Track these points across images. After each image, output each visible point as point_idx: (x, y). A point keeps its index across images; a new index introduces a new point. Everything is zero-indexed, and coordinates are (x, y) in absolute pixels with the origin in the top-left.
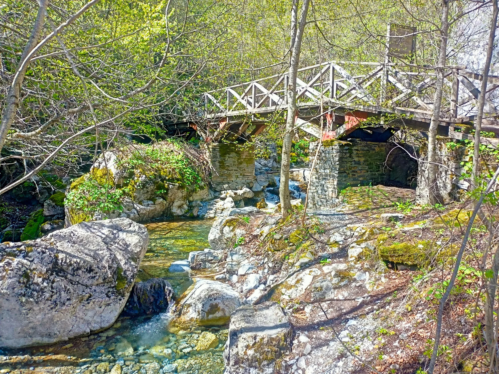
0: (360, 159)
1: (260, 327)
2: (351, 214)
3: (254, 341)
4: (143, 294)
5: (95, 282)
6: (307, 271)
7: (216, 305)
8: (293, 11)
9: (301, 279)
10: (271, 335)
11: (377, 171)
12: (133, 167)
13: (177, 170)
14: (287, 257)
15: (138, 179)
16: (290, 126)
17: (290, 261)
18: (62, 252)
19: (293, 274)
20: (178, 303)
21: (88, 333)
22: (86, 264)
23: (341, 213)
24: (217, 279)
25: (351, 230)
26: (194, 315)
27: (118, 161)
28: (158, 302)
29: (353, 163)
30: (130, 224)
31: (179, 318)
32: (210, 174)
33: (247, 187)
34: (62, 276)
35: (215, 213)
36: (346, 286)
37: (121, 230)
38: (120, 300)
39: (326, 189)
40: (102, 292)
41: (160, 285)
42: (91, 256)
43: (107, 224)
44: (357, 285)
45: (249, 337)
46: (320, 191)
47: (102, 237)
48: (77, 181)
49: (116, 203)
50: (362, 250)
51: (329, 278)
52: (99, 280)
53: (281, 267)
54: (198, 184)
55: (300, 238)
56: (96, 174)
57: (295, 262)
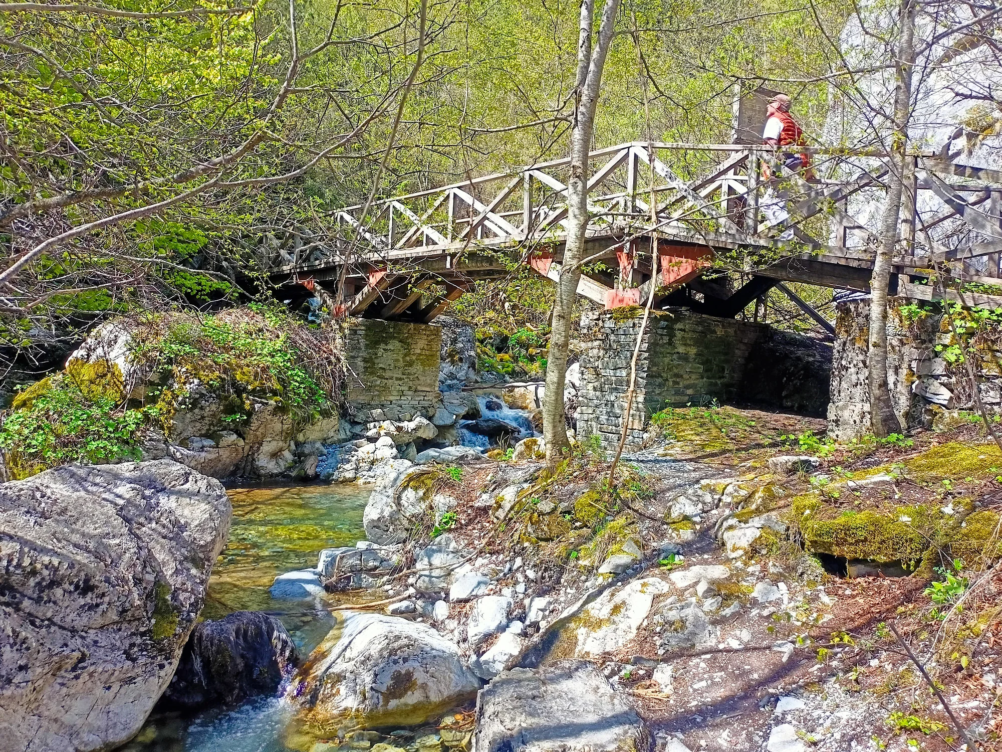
0: (688, 349)
1: (567, 726)
2: (695, 460)
4: (218, 652)
5: (97, 619)
6: (635, 584)
7: (409, 675)
8: (584, 7)
9: (624, 603)
10: (602, 746)
11: (720, 378)
12: (171, 359)
13: (273, 372)
14: (574, 554)
15: (181, 388)
16: (573, 257)
17: (581, 562)
18: (11, 538)
19: (600, 592)
20: (305, 673)
22: (75, 571)
23: (668, 458)
24: (395, 613)
25: (713, 491)
26: (351, 702)
27: (136, 343)
28: (256, 672)
29: (675, 356)
30: (187, 475)
31: (310, 710)
32: (344, 386)
33: (422, 415)
34: (7, 604)
35: (357, 469)
36: (736, 616)
37: (163, 490)
38: (162, 667)
39: (618, 411)
40: (113, 648)
41: (258, 627)
42: (89, 552)
43: (128, 474)
44: (766, 613)
46: (603, 418)
47: (116, 504)
48: (32, 388)
49: (126, 442)
50: (758, 533)
51: (694, 600)
52: (109, 614)
53: (560, 578)
54: (319, 405)
55: (600, 510)
56: (79, 374)
57: (596, 564)
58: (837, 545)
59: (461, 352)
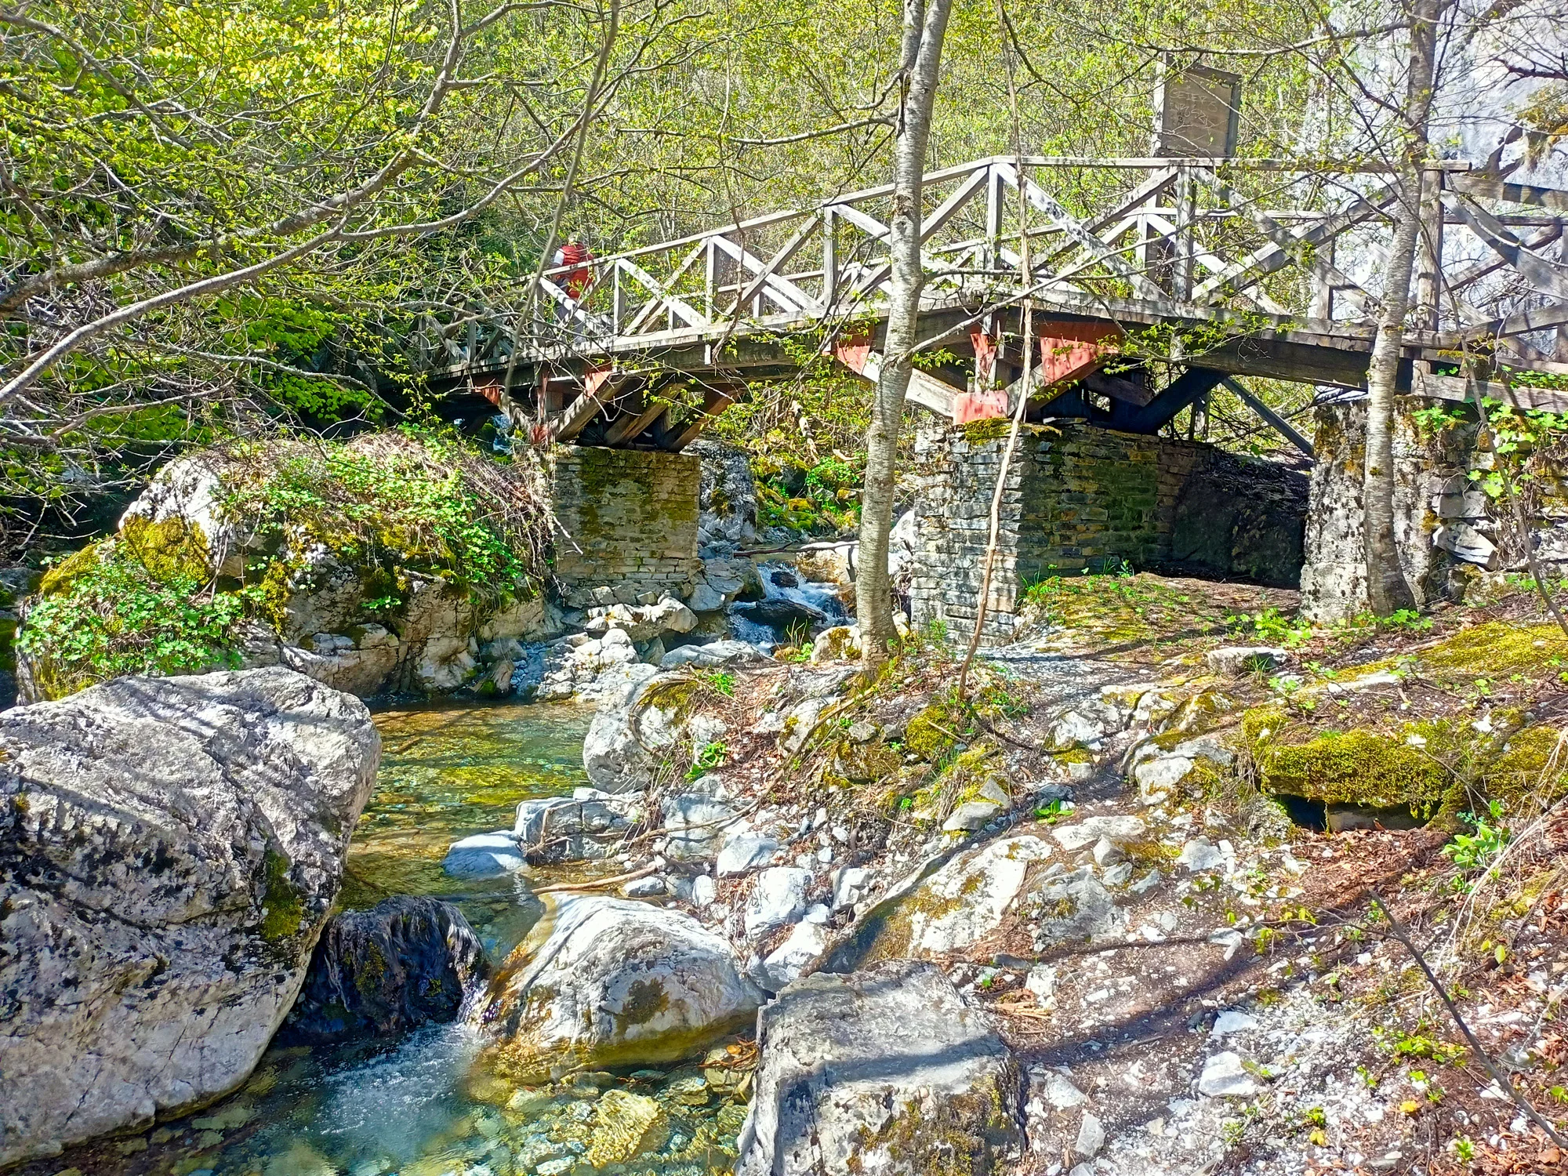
0: (1085, 484)
1: (894, 1059)
2: (1094, 657)
3: (885, 1114)
4: (364, 958)
5: (179, 909)
6: (1000, 845)
7: (656, 987)
9: (982, 874)
10: (946, 1088)
11: (1135, 528)
12: (280, 513)
13: (440, 531)
14: (906, 803)
15: (298, 559)
16: (902, 342)
17: (917, 815)
18: (44, 788)
19: (945, 859)
20: (498, 988)
21: (147, 1120)
22: (142, 837)
23: (1052, 654)
24: (634, 895)
25: (1120, 704)
26: (569, 1030)
27: (225, 492)
28: (424, 986)
29: (1064, 496)
30: (310, 689)
31: (508, 1041)
32: (549, 552)
33: (673, 596)
34: (42, 888)
35: (573, 680)
36: (1155, 892)
37: (273, 713)
38: (280, 979)
39: (975, 583)
40: (206, 952)
41: (426, 920)
42: (164, 808)
43: (218, 690)
44: (1198, 887)
45: (863, 1099)
46: (952, 594)
47: (201, 736)
48: (69, 563)
49: (217, 643)
50: (1188, 766)
51: (1089, 868)
52: (197, 901)
53: (885, 838)
54: (512, 581)
55: (945, 735)
56: (140, 539)
57: (939, 818)
58: (1311, 782)
59: (732, 496)
